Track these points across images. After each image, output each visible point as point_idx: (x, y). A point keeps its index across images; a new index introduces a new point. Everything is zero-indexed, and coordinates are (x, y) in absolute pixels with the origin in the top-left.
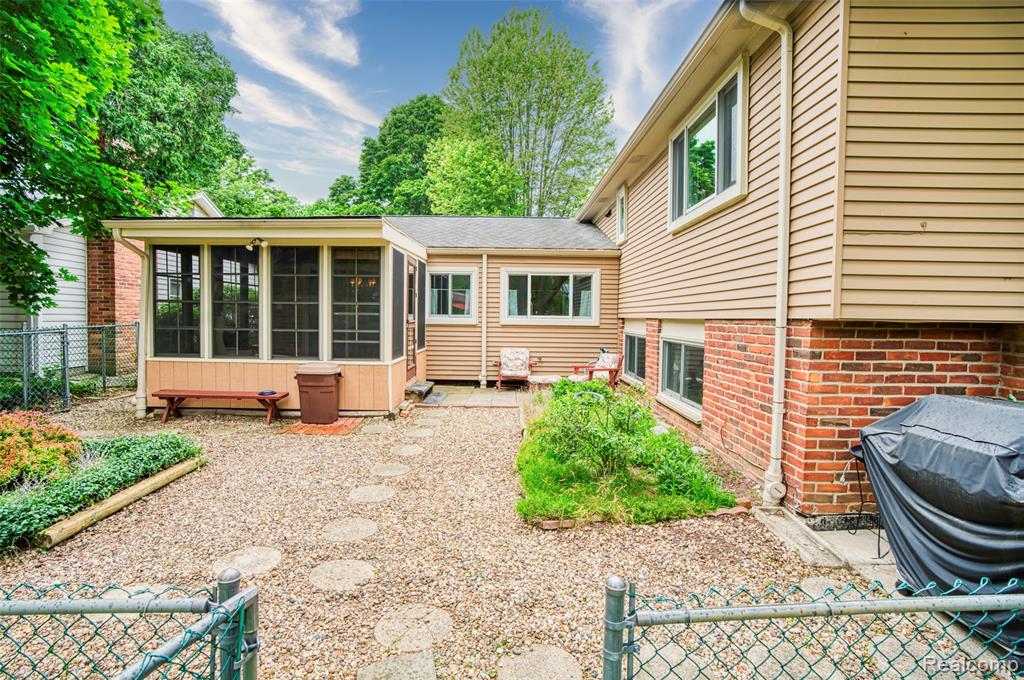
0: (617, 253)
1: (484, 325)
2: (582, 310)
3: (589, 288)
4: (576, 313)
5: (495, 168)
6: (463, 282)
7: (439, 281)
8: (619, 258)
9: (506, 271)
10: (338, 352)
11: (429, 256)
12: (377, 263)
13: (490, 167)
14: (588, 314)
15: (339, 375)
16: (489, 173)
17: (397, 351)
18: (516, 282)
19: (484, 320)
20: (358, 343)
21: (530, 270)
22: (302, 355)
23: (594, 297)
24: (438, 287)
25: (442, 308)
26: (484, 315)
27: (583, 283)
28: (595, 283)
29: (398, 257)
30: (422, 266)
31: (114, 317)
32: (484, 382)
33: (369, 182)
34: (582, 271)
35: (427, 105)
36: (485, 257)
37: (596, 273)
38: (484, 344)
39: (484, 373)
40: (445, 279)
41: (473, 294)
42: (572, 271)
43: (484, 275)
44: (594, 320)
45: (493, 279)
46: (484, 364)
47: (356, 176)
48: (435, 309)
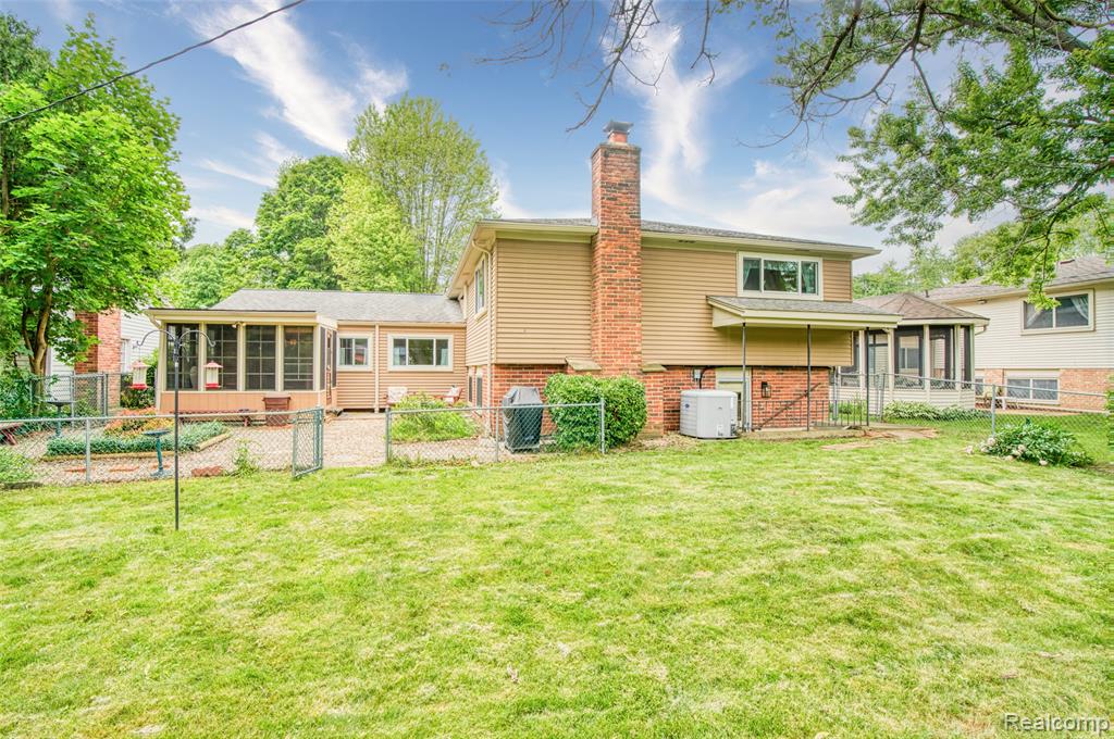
0: (464, 325)
1: (377, 371)
2: (442, 361)
3: (446, 347)
4: (439, 363)
5: (391, 238)
6: (363, 342)
7: (346, 343)
8: (465, 328)
9: (392, 336)
10: (287, 386)
11: (339, 326)
12: (311, 335)
13: (386, 238)
14: (446, 364)
15: (289, 398)
16: (385, 243)
17: (322, 387)
18: (399, 343)
19: (377, 368)
20: (299, 381)
21: (408, 336)
22: (265, 388)
23: (450, 352)
24: (344, 346)
25: (348, 361)
26: (377, 365)
27: (443, 344)
28: (450, 344)
29: (323, 330)
30: (335, 333)
31: (96, 367)
32: (377, 409)
33: (269, 237)
34: (442, 336)
35: (327, 166)
36: (377, 327)
37: (450, 337)
38: (377, 384)
39: (377, 403)
40: (350, 341)
41: (369, 351)
42: (434, 336)
43: (377, 339)
44: (449, 368)
45: (383, 341)
46: (377, 397)
47: (255, 231)
48: (343, 361)
